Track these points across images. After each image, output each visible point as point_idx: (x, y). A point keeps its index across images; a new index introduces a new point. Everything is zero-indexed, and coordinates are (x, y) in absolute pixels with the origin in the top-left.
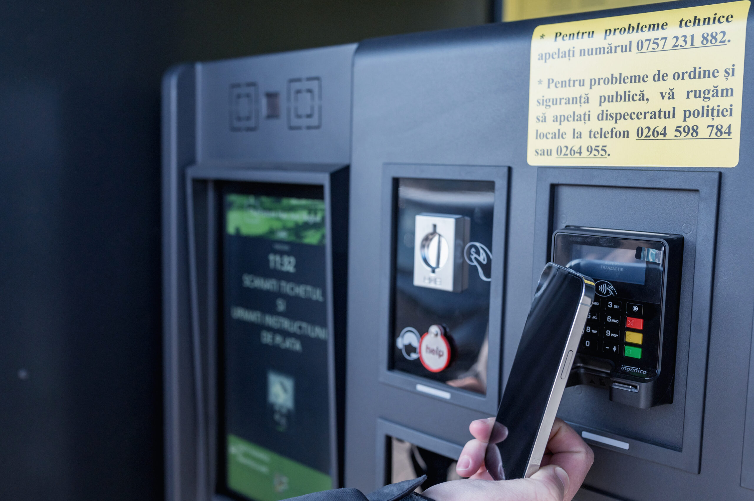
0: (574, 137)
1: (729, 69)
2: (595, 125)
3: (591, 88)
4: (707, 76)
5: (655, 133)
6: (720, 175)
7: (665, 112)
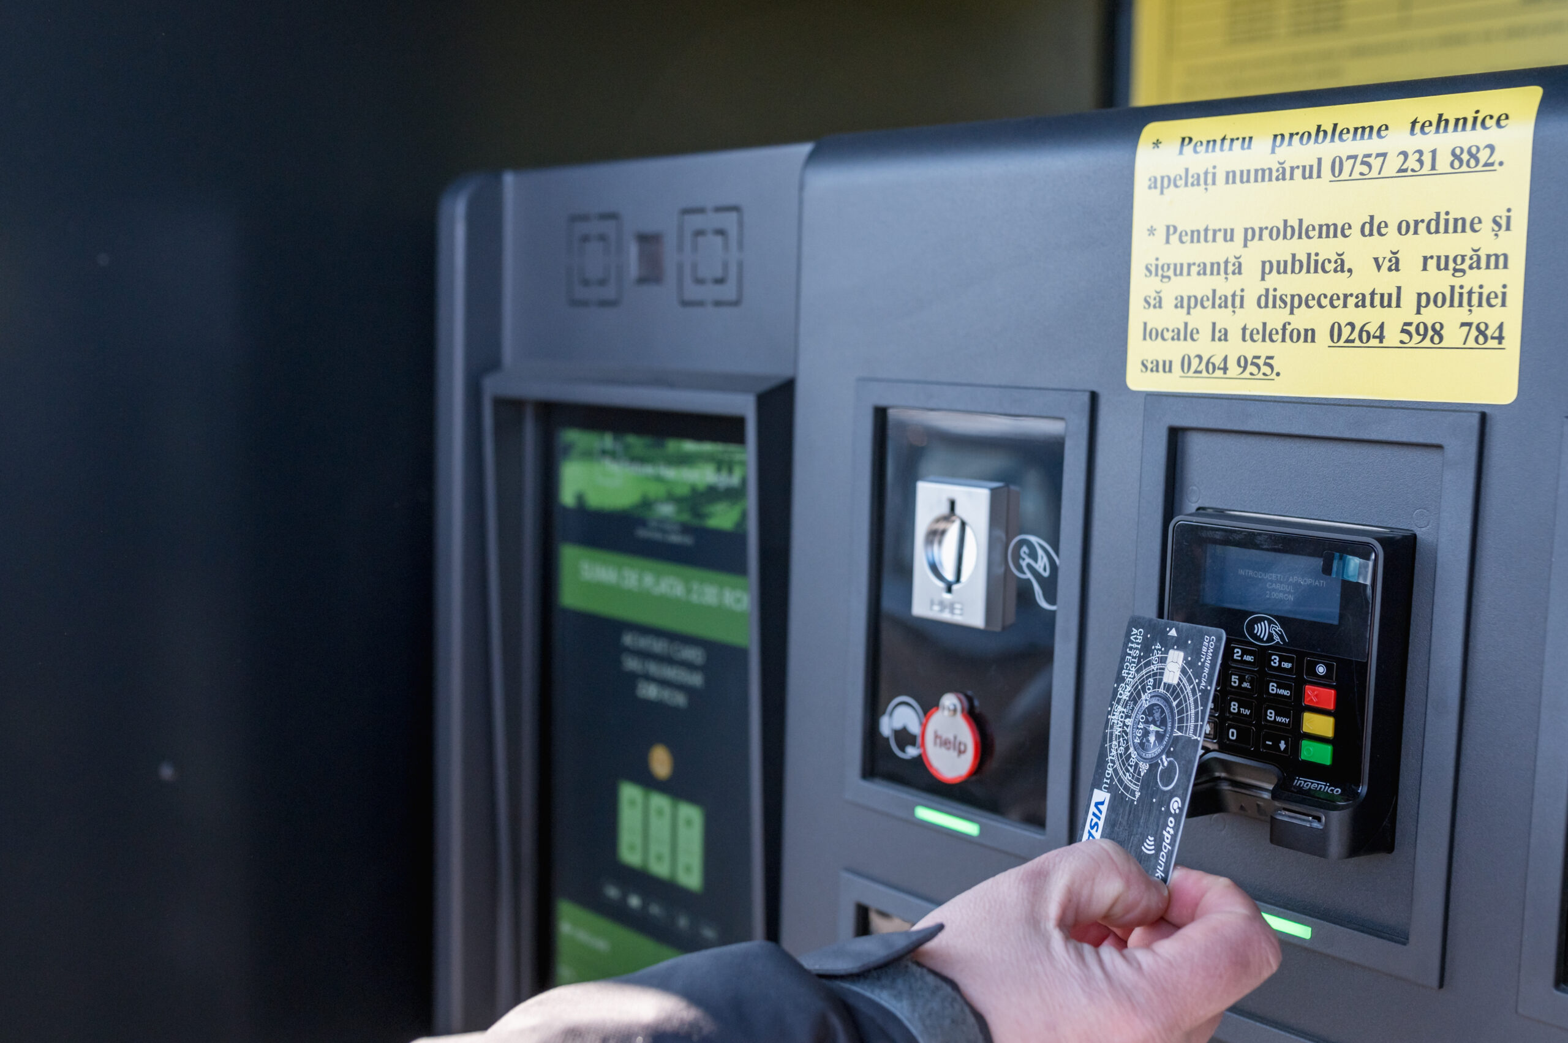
0: (1213, 339)
1: (1501, 217)
2: (1253, 316)
3: (1245, 246)
4: (1459, 228)
5: (1364, 335)
6: (1484, 418)
7: (1382, 296)
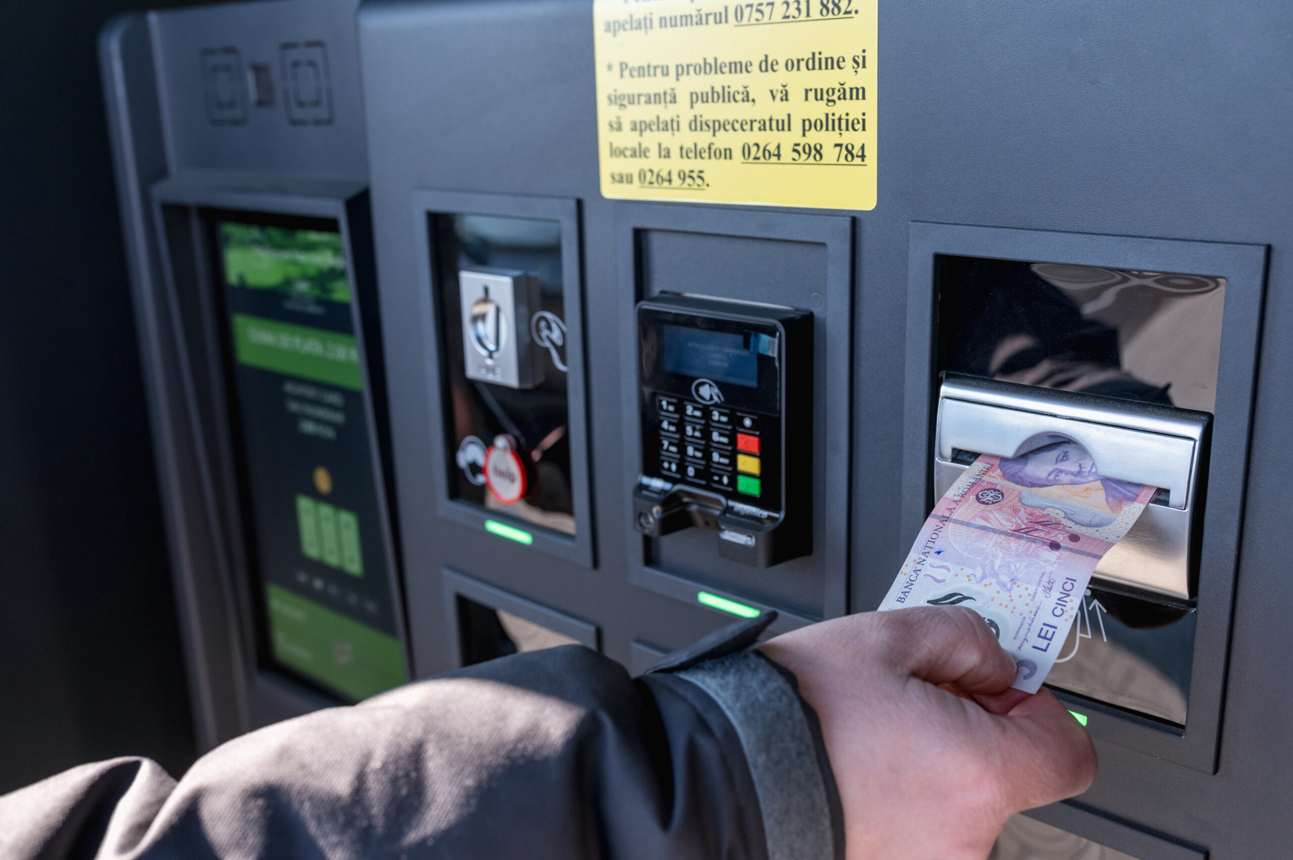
0: (660, 156)
1: (858, 57)
2: (687, 138)
3: (678, 79)
4: (829, 66)
5: (767, 154)
6: (855, 221)
7: (777, 121)
